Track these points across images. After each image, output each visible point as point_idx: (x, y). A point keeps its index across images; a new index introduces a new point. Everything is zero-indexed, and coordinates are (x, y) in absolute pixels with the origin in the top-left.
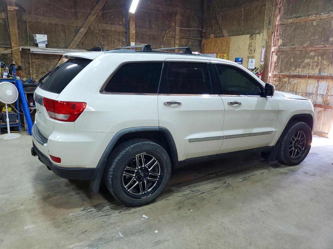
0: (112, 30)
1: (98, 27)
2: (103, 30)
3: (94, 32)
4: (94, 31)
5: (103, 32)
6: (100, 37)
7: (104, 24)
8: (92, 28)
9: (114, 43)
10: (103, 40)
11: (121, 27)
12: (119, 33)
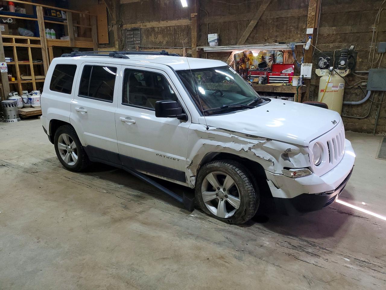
0: (288, 16)
1: (270, 16)
2: (277, 18)
3: (268, 23)
4: (266, 21)
5: (277, 21)
6: (273, 27)
7: (279, 11)
8: (264, 18)
9: (290, 32)
10: (276, 31)
11: (302, 10)
12: (299, 19)
